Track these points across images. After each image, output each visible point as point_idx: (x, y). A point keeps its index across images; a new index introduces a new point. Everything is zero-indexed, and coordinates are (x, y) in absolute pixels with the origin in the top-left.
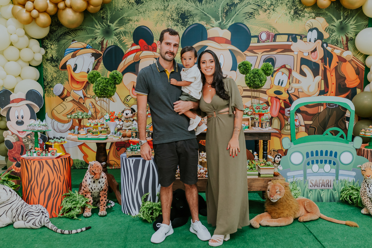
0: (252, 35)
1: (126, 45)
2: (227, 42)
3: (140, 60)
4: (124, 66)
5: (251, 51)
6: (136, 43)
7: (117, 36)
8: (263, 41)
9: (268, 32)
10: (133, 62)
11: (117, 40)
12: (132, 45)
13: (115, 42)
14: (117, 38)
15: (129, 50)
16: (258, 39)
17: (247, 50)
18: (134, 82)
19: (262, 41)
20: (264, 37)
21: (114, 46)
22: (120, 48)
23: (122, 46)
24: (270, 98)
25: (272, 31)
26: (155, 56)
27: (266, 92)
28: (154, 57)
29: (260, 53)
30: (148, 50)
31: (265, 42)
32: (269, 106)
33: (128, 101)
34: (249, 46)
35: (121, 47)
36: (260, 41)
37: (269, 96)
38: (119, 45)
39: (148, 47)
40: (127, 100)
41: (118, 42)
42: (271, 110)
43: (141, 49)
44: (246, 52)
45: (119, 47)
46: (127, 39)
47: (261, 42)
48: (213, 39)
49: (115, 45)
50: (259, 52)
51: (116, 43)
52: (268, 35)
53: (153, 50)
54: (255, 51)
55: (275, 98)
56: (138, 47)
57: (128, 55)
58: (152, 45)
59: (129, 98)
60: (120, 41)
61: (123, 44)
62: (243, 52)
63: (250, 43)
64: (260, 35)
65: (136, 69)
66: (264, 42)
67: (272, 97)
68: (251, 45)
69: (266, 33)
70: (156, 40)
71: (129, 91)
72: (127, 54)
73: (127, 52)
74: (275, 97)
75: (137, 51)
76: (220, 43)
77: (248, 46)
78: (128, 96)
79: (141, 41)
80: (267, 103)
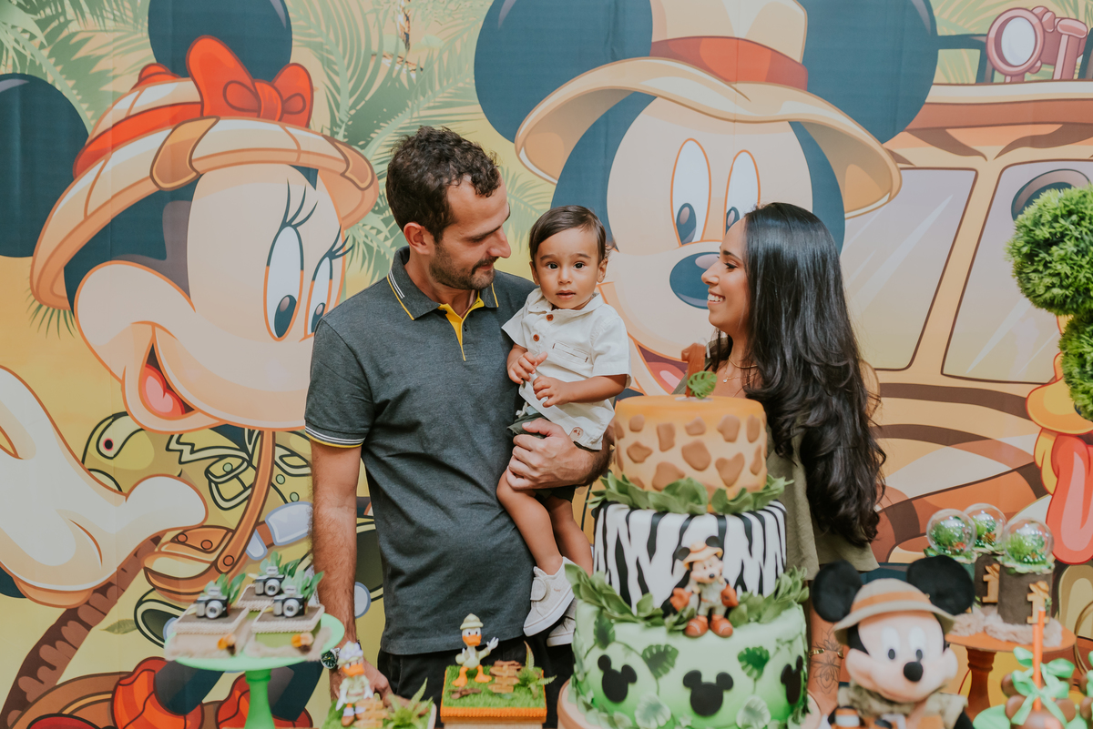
0: (942, 31)
1: (103, 77)
2: (774, 69)
3: (200, 176)
4: (87, 217)
5: (938, 136)
6: (171, 60)
7: (41, 15)
8: (1012, 75)
9: (1047, 16)
10: (149, 188)
11: (41, 37)
12: (145, 78)
13: (27, 53)
14: (42, 24)
15: (121, 109)
16: (984, 58)
17: (911, 131)
18: (154, 325)
19: (1006, 74)
20: (1019, 44)
21: (16, 83)
22: (60, 93)
23: (71, 83)
24: (1047, 443)
25: (1076, 10)
26: (299, 151)
27: (1024, 400)
28: (293, 158)
29: (991, 150)
30: (254, 110)
31: (1028, 76)
32: (1040, 491)
33: (110, 453)
34: (924, 103)
35: (65, 86)
36: (994, 69)
37: (1043, 429)
38: (53, 75)
39: (256, 95)
40: (109, 444)
41: (45, 52)
42: (1053, 516)
43: (202, 103)
44: (905, 144)
45: (52, 88)
46: (109, 37)
47: (998, 77)
48: (687, 51)
49: (22, 76)
50: (989, 143)
51: (33, 62)
52: (1049, 37)
53: (284, 111)
54: (959, 135)
55: (1080, 445)
56: (182, 90)
57: (115, 146)
58: (281, 81)
59: (117, 432)
60: (63, 49)
61: (82, 70)
62: (882, 140)
63: (927, 81)
64: (992, 35)
65: (168, 237)
66: (1018, 78)
67: (1060, 436)
68: (935, 94)
69: (1035, 21)
70: (308, 45)
71: (122, 382)
72: (109, 139)
73: (108, 122)
74: (1079, 437)
75: (176, 115)
76: (736, 81)
77: (918, 101)
78: (116, 416)
79: (206, 50)
80: (1031, 473)
